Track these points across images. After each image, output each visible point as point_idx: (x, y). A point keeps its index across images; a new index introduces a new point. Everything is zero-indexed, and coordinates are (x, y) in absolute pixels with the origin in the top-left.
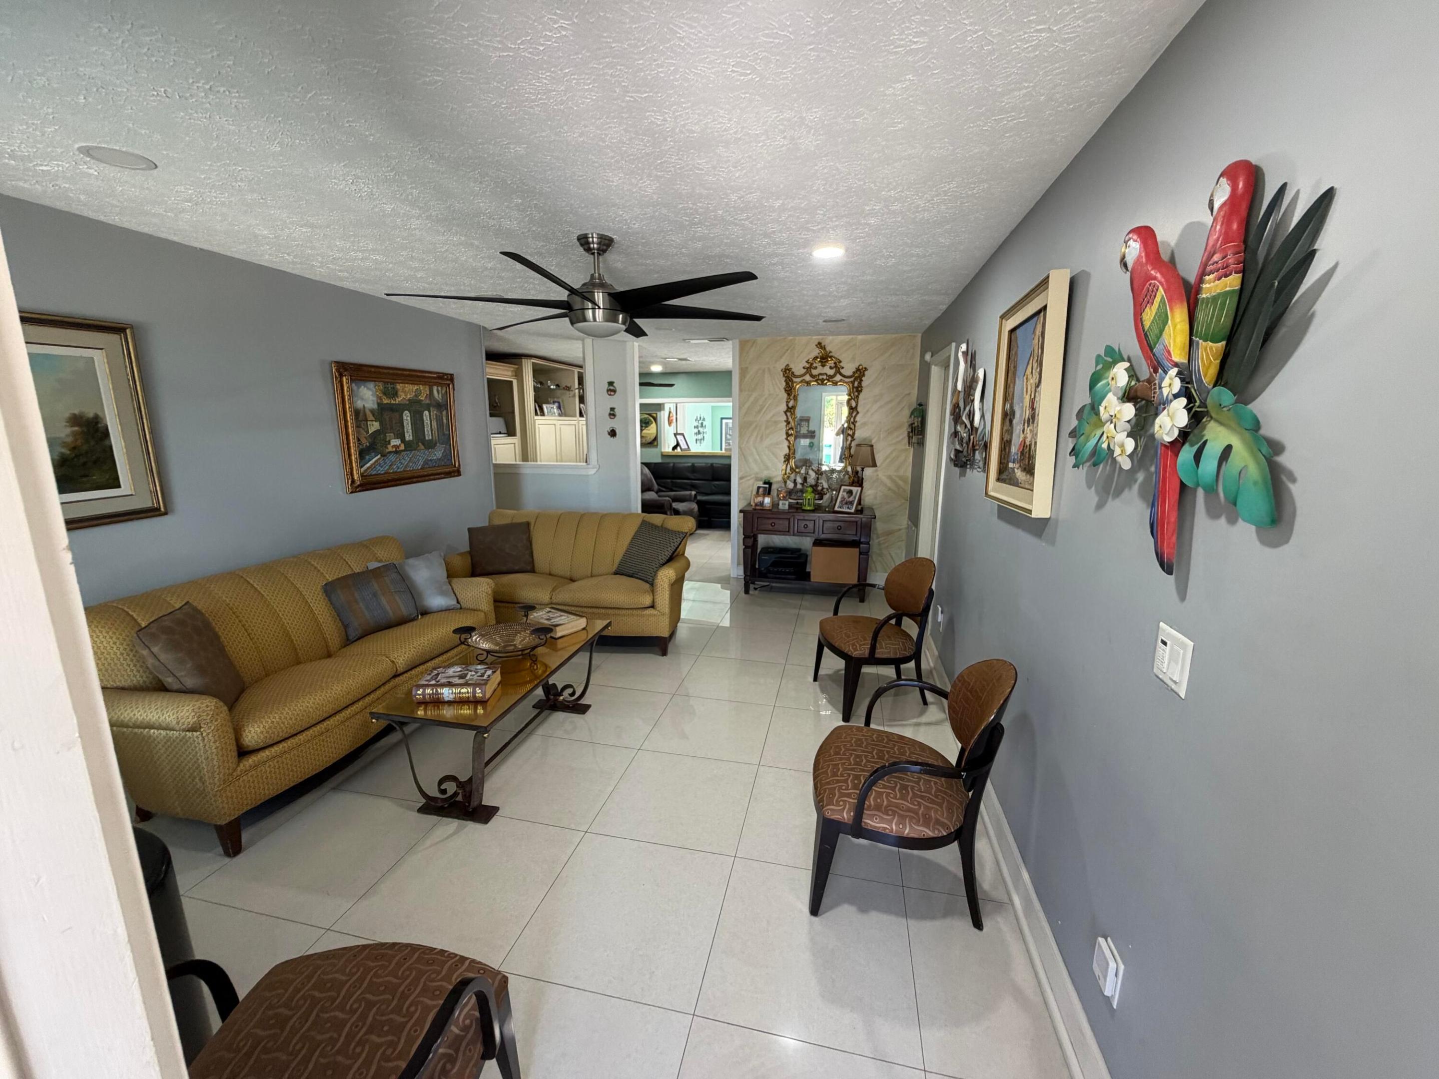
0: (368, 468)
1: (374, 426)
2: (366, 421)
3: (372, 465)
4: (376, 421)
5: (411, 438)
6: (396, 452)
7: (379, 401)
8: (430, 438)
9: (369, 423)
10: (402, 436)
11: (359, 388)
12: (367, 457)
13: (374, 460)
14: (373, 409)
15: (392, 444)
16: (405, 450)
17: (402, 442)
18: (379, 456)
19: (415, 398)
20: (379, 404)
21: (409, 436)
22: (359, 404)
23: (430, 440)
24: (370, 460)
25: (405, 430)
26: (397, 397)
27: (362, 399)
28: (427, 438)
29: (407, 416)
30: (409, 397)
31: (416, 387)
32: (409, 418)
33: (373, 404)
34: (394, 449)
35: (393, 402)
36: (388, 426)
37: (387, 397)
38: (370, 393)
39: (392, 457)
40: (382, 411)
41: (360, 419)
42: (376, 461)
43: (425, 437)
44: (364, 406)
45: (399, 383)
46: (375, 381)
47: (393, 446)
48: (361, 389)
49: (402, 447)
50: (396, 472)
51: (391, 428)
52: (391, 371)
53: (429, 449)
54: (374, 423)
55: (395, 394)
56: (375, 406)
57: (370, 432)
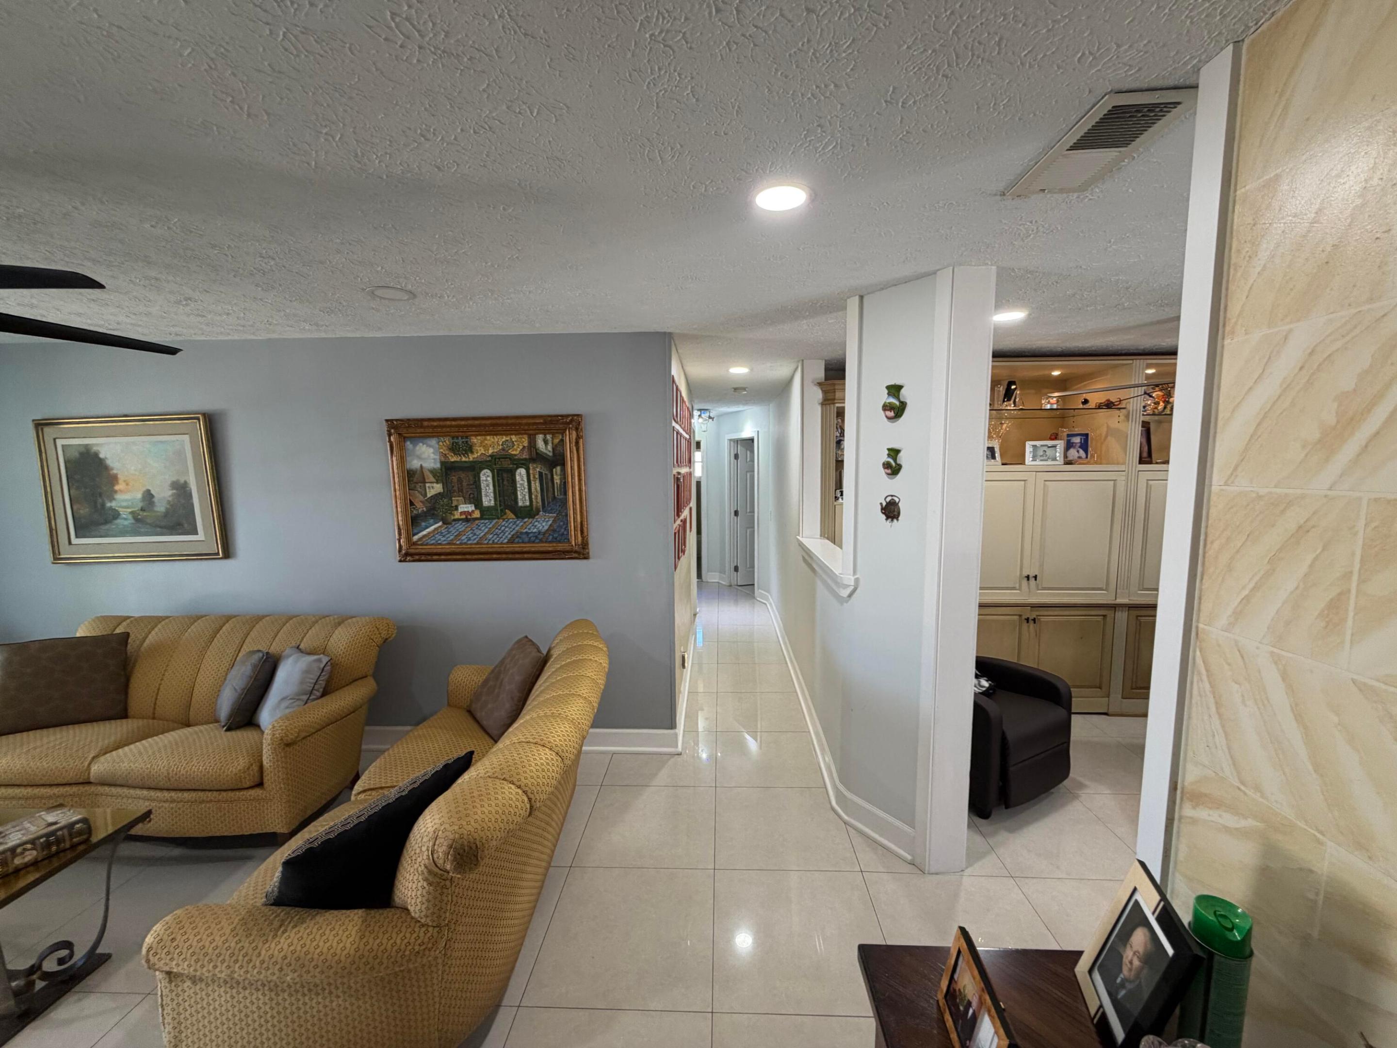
0: (424, 536)
1: (435, 488)
2: (424, 482)
3: (429, 533)
4: (437, 483)
5: (492, 503)
6: (467, 520)
7: (443, 459)
8: (528, 503)
9: (427, 485)
10: (478, 503)
11: (415, 445)
12: (423, 524)
13: (432, 528)
14: (434, 469)
15: (460, 510)
16: (481, 518)
17: (476, 507)
18: (440, 524)
19: (503, 453)
20: (442, 463)
21: (488, 500)
22: (415, 464)
23: (526, 507)
24: (427, 527)
25: (483, 493)
26: (472, 452)
27: (419, 458)
28: (520, 504)
29: (486, 478)
30: (491, 451)
31: (504, 438)
32: (490, 479)
33: (435, 463)
34: (464, 517)
35: (464, 459)
36: (456, 488)
37: (455, 454)
38: (431, 450)
39: (460, 527)
40: (447, 471)
41: (415, 480)
42: (436, 529)
43: (516, 503)
44: (421, 466)
45: (476, 436)
46: (438, 437)
47: (461, 513)
48: (418, 448)
49: (477, 514)
50: (465, 544)
51: (461, 490)
52: (463, 423)
53: (523, 518)
54: (435, 485)
55: (470, 449)
56: (438, 465)
57: (429, 495)
